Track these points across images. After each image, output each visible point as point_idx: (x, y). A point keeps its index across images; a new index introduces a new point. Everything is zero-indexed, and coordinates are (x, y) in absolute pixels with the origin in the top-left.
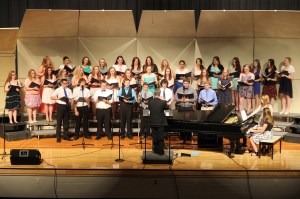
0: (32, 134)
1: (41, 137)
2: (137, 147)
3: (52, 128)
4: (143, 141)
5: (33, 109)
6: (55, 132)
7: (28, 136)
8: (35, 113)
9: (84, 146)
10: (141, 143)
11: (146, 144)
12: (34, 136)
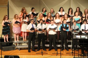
0: (16, 48)
1: (21, 49)
2: (70, 55)
3: (26, 44)
4: (73, 52)
5: (17, 35)
6: (27, 46)
7: (14, 49)
8: (18, 36)
9: (42, 54)
10: (72, 53)
11: (74, 53)
12: (17, 49)
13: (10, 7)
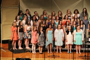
2: (83, 58)
9: (54, 57)
10: (85, 56)
11: (88, 57)
12: (28, 51)
13: (21, 8)
